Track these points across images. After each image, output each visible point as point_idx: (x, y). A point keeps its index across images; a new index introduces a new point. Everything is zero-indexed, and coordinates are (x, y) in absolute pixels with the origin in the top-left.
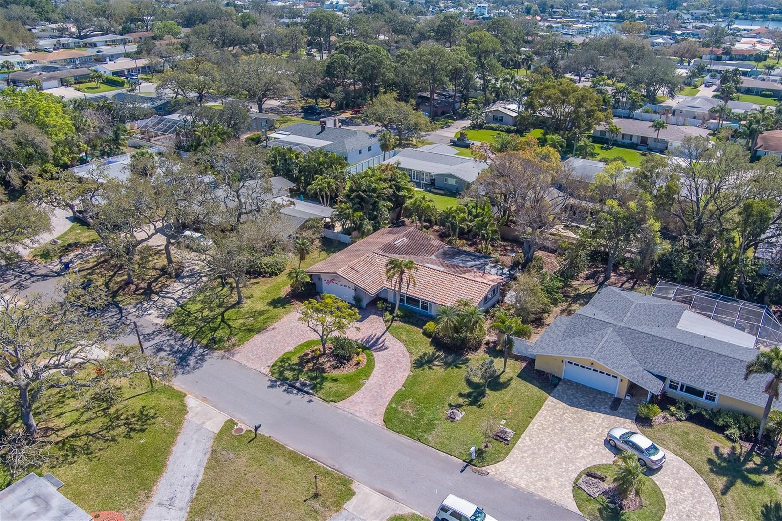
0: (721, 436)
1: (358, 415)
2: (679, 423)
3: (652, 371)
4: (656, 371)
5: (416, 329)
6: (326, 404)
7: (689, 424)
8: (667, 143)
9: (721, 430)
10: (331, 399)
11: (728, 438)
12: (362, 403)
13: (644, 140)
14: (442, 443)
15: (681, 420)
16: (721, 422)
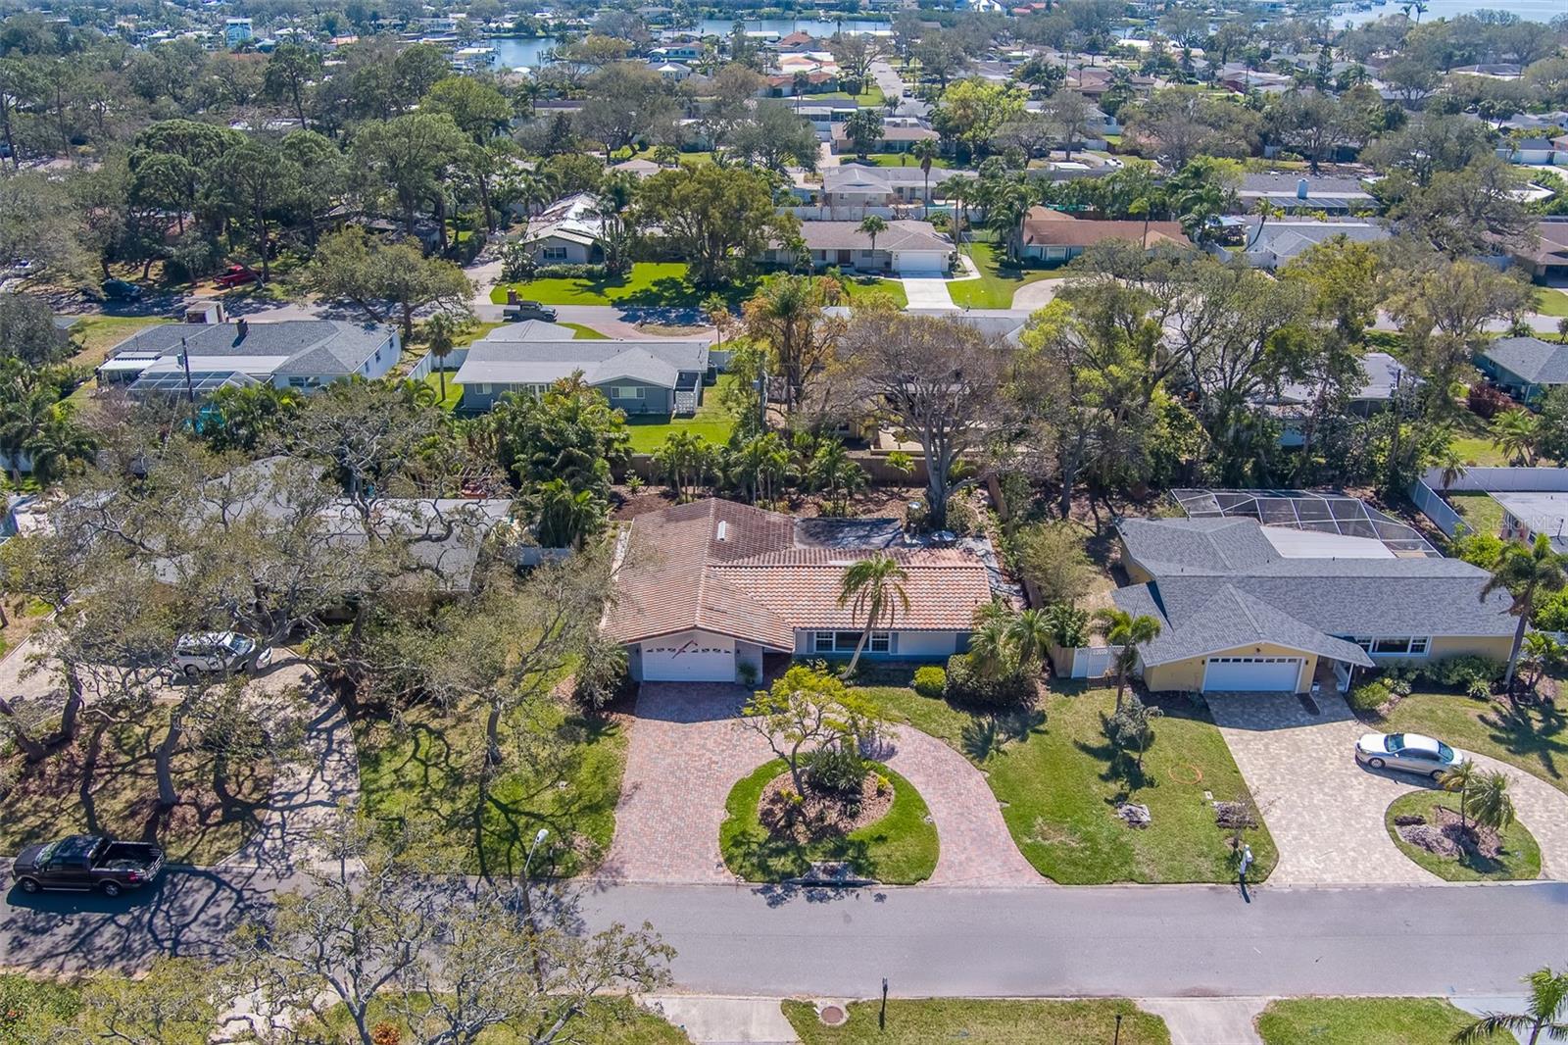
0: (1466, 699)
1: (989, 883)
2: (1408, 701)
3: (1336, 633)
4: (1339, 631)
5: (899, 691)
6: (909, 890)
7: (1419, 697)
8: (890, 255)
9: (1460, 689)
10: (913, 876)
11: (1478, 697)
12: (969, 859)
13: (844, 257)
14: (1171, 869)
15: (1406, 696)
16: (1454, 679)
